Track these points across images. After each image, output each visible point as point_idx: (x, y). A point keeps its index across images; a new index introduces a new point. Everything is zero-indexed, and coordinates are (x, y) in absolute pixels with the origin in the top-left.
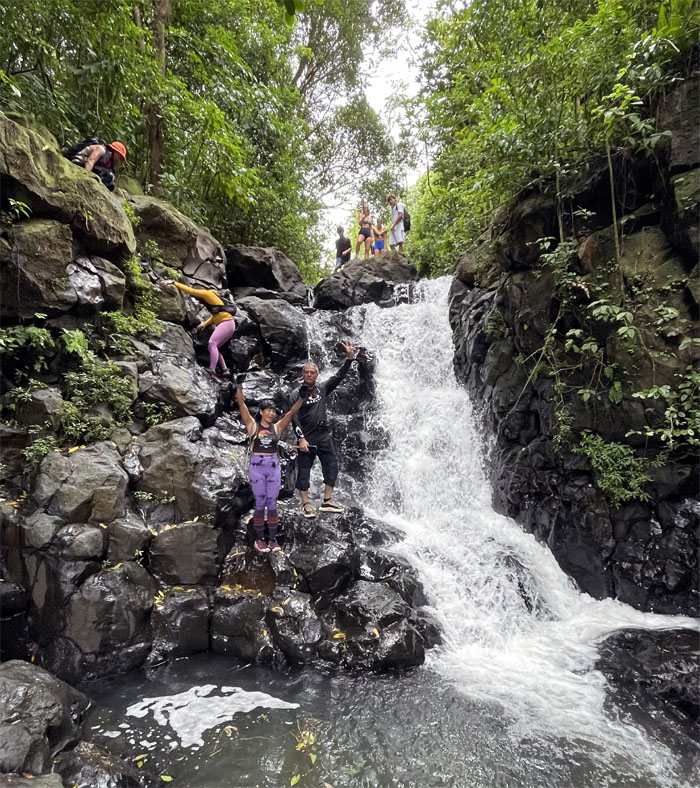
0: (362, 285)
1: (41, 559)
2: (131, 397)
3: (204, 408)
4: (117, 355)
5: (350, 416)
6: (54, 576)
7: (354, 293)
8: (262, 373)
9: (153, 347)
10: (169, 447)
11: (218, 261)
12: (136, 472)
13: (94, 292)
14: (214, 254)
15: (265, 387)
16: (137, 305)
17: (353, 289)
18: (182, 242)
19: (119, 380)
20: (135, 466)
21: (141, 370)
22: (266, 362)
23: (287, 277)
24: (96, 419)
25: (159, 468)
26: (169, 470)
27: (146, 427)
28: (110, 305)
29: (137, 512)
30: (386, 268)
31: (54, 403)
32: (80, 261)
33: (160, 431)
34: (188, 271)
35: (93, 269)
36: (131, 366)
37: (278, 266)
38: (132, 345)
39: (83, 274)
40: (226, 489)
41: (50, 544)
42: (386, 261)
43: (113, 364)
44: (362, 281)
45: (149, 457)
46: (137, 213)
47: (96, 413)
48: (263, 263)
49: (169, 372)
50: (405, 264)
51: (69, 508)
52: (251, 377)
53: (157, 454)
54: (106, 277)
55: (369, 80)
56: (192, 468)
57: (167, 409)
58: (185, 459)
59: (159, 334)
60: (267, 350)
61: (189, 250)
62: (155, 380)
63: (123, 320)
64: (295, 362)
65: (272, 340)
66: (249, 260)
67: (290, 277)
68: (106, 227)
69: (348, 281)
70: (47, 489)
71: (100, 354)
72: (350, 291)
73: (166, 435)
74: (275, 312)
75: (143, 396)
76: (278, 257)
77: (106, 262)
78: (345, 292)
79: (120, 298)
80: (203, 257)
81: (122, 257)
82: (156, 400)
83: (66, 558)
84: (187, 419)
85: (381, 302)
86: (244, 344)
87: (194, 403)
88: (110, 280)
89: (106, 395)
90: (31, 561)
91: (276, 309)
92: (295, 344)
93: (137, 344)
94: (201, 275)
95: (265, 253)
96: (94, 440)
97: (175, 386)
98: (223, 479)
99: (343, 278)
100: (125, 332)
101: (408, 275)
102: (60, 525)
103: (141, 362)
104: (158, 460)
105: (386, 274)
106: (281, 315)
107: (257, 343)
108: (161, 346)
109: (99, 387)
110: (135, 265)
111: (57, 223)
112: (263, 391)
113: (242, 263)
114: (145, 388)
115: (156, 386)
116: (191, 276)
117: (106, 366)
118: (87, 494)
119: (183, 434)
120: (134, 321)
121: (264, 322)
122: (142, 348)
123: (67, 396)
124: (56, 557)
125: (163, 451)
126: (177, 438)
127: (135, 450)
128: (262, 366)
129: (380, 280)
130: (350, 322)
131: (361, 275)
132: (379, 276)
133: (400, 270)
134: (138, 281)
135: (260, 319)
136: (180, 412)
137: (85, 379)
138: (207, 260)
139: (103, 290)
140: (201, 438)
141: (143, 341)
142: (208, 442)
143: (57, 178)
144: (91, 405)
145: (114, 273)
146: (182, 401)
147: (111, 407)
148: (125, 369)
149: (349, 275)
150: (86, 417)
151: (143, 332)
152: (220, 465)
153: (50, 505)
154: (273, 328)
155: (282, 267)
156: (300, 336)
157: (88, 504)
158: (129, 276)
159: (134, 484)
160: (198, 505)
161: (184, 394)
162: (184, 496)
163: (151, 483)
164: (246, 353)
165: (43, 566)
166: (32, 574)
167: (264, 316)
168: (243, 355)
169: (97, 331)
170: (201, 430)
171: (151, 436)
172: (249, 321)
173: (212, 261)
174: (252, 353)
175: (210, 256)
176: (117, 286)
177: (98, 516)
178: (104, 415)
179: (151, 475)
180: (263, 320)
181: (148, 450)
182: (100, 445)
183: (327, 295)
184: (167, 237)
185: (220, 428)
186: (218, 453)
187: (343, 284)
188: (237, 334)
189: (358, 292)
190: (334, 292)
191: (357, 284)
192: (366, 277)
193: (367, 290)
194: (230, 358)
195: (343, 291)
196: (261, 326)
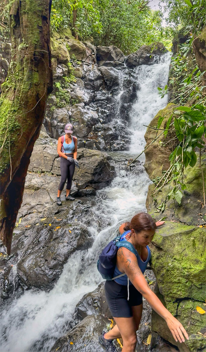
0: (142, 57)
1: (55, 128)
2: (69, 98)
3: (85, 101)
4: (66, 88)
6: (57, 131)
7: (139, 61)
8: (104, 91)
9: (74, 85)
10: (77, 109)
11: (93, 55)
12: (71, 114)
13: (61, 73)
14: (92, 53)
15: (103, 95)
16: (70, 74)
18: (81, 53)
19: (67, 94)
20: (70, 113)
21: (71, 91)
22: (105, 87)
23: (117, 55)
24: (63, 103)
25: (75, 114)
26: (77, 114)
27: (72, 105)
28: (64, 76)
29: (71, 122)
31: (55, 99)
32: (58, 66)
33: (75, 106)
34: (83, 60)
35: (61, 67)
36: (69, 90)
37: (114, 52)
38: (69, 85)
39: (59, 69)
40: (89, 119)
41: (56, 126)
43: (65, 90)
44: (142, 56)
45: (73, 111)
46: (70, 47)
47: (63, 101)
48: (108, 52)
49: (78, 92)
51: (59, 119)
52: (100, 92)
53: (75, 111)
54: (63, 69)
56: (82, 114)
57: (77, 101)
58: (80, 112)
59: (75, 82)
60: (106, 84)
61: (84, 55)
62: (74, 93)
63: (67, 79)
64: (114, 87)
65: (107, 80)
66: (103, 52)
67: (118, 55)
68: (63, 57)
69: (137, 56)
70: (55, 116)
71: (63, 87)
72: (138, 60)
73: (77, 107)
74: (109, 72)
75: (72, 98)
76: (114, 49)
77: (64, 65)
78: (136, 61)
79: (66, 73)
80: (88, 55)
81: (67, 62)
82: (75, 99)
83: (59, 128)
84: (81, 103)
85: (149, 63)
86: (99, 82)
87: (83, 99)
88: (65, 69)
89: (64, 97)
90: (53, 129)
91: (109, 70)
92: (114, 82)
93: (70, 85)
94: (87, 61)
95: (109, 49)
96: (62, 107)
97: (79, 95)
98: (88, 117)
99: (135, 55)
100: (68, 82)
102: (58, 122)
103: (71, 89)
104: (75, 112)
107: (103, 82)
108: (76, 85)
109: (63, 96)
110: (70, 64)
111: (54, 58)
112: (103, 96)
113: (101, 53)
114: (72, 96)
115: (75, 95)
116: (84, 62)
117: (64, 91)
118: (62, 117)
119: (80, 106)
120: (70, 79)
122: (72, 86)
123: (57, 98)
124: (58, 128)
125: (76, 110)
126: (79, 107)
127: (70, 110)
128: (104, 89)
129: (149, 55)
131: (142, 54)
134: (70, 68)
135: (103, 74)
136: (80, 102)
137: (60, 94)
139: (63, 72)
140: (84, 108)
141: (72, 84)
142: (86, 109)
143: (54, 47)
144: (61, 100)
145: (65, 67)
146: (81, 99)
147: (65, 100)
148: (68, 91)
149: (138, 54)
150: (61, 102)
151: (72, 81)
152: (88, 114)
153: (56, 119)
154: (107, 77)
155: (116, 52)
156: (116, 78)
157: (62, 119)
158: (68, 67)
159: (70, 117)
160: (83, 122)
161: (81, 97)
162: (80, 120)
163: (74, 117)
164: (99, 85)
165: (55, 130)
166: (53, 131)
168: (98, 86)
169: (62, 82)
170: (85, 106)
171: (74, 107)
172: (100, 75)
173: (91, 55)
174: (101, 85)
176: (66, 71)
177: (64, 122)
178: (64, 102)
179: (74, 115)
180: (105, 74)
181: (73, 110)
182: (64, 108)
183: (130, 62)
184: (78, 52)
185: (90, 107)
186: (88, 111)
187: (135, 58)
188: (96, 80)
189: (140, 60)
190: (132, 61)
191: (140, 57)
192: (144, 54)
193: (144, 59)
194: (94, 87)
195: (135, 60)
196: (104, 76)
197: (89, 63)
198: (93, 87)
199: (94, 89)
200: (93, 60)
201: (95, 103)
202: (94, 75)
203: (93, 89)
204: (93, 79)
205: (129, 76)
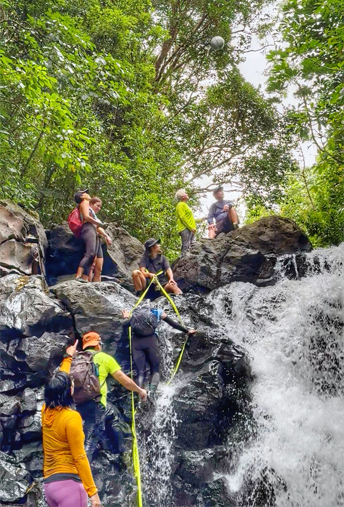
0: (229, 260)
5: (210, 451)
7: (219, 272)
11: (30, 241)
17: (218, 266)
23: (129, 259)
30: (263, 238)
37: (117, 246)
42: (263, 229)
44: (229, 255)
50: (291, 230)
55: (241, 55)
67: (134, 259)
69: (210, 256)
72: (214, 268)
74: (98, 297)
76: (117, 235)
78: (206, 271)
80: (5, 233)
85: (259, 281)
91: (98, 293)
99: (204, 253)
101: (296, 245)
105: (264, 245)
106: (106, 301)
113: (68, 243)
121: (80, 311)
129: (255, 252)
130: (211, 307)
131: (227, 249)
132: (253, 248)
133: (283, 239)
135: (74, 307)
138: (11, 237)
149: (212, 249)
154: (93, 320)
155: (123, 248)
164: (47, 356)
167: (80, 302)
172: (58, 310)
173: (18, 240)
175: (17, 233)
180: (80, 308)
187: (203, 261)
188: (37, 329)
189: (224, 270)
190: (192, 272)
191: (222, 260)
192: (234, 250)
193: (237, 266)
194: (24, 365)
195: (203, 269)
196: (77, 317)
197: (9, 267)
198: (14, 366)
199: (23, 377)
200: (30, 260)
201: (23, 453)
202: (28, 310)
203: (15, 379)
204: (19, 326)
205: (193, 318)
